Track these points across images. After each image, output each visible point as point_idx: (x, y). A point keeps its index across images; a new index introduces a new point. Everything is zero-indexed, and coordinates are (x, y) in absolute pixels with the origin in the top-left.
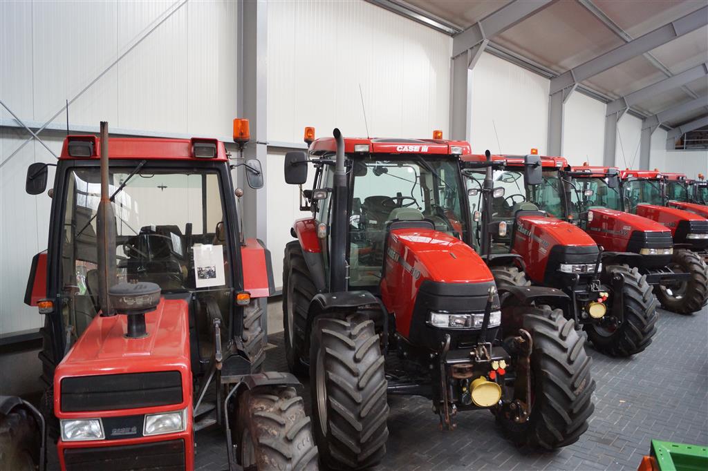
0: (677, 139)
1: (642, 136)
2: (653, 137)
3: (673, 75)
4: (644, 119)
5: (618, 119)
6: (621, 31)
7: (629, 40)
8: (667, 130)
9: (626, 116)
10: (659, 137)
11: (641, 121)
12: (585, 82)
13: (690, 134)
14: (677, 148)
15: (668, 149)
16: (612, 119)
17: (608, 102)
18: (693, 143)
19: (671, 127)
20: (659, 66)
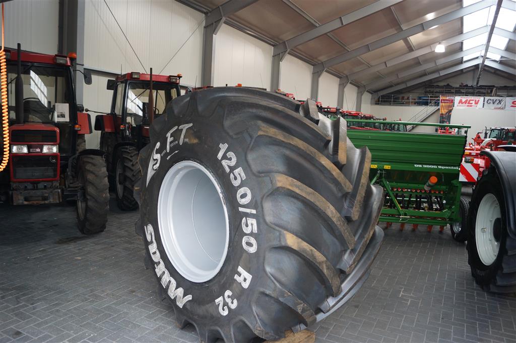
0: (376, 99)
1: (358, 96)
2: (363, 97)
3: (371, 66)
4: (358, 87)
5: (345, 87)
6: (345, 46)
7: (350, 50)
8: (372, 94)
9: (349, 85)
10: (367, 97)
11: (357, 88)
12: (330, 68)
13: (383, 97)
14: (376, 104)
15: (372, 104)
16: (342, 87)
17: (340, 78)
18: (384, 101)
19: (373, 92)
20: (364, 62)
